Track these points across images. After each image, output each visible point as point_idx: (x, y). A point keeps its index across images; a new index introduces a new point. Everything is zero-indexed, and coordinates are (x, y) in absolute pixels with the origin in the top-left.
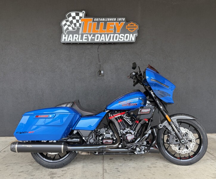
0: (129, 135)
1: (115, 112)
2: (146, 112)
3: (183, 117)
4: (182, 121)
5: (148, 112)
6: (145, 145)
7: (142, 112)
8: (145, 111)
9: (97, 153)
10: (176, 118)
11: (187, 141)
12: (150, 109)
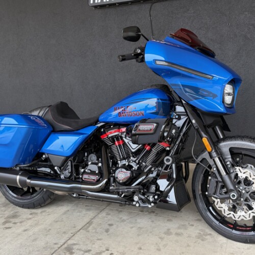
0: (122, 171)
1: (110, 127)
2: (147, 131)
3: (243, 144)
4: (243, 152)
5: (151, 130)
6: (154, 192)
7: (139, 130)
8: (146, 129)
9: (75, 195)
10: (229, 144)
11: (247, 195)
12: (155, 125)
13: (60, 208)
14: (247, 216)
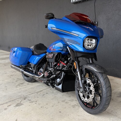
8: (50, 56)
11: (89, 91)
12: (53, 55)
13: (38, 84)
14: (88, 101)
